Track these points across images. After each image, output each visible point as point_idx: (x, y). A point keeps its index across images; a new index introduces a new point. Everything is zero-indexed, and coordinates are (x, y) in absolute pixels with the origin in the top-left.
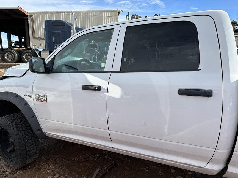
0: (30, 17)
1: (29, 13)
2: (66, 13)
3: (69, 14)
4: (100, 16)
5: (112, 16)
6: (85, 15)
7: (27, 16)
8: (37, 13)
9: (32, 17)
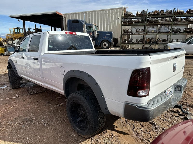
0: (64, 17)
1: (64, 15)
2: (87, 12)
3: (88, 13)
4: (110, 13)
5: (119, 12)
6: (99, 13)
7: (62, 16)
8: (68, 14)
9: (65, 17)
